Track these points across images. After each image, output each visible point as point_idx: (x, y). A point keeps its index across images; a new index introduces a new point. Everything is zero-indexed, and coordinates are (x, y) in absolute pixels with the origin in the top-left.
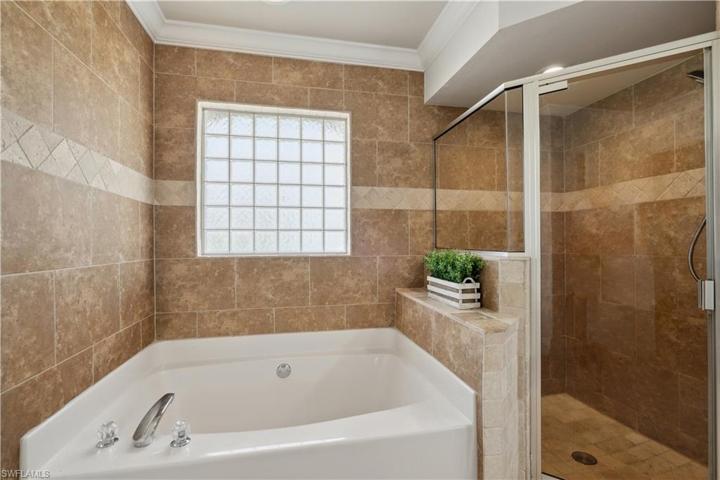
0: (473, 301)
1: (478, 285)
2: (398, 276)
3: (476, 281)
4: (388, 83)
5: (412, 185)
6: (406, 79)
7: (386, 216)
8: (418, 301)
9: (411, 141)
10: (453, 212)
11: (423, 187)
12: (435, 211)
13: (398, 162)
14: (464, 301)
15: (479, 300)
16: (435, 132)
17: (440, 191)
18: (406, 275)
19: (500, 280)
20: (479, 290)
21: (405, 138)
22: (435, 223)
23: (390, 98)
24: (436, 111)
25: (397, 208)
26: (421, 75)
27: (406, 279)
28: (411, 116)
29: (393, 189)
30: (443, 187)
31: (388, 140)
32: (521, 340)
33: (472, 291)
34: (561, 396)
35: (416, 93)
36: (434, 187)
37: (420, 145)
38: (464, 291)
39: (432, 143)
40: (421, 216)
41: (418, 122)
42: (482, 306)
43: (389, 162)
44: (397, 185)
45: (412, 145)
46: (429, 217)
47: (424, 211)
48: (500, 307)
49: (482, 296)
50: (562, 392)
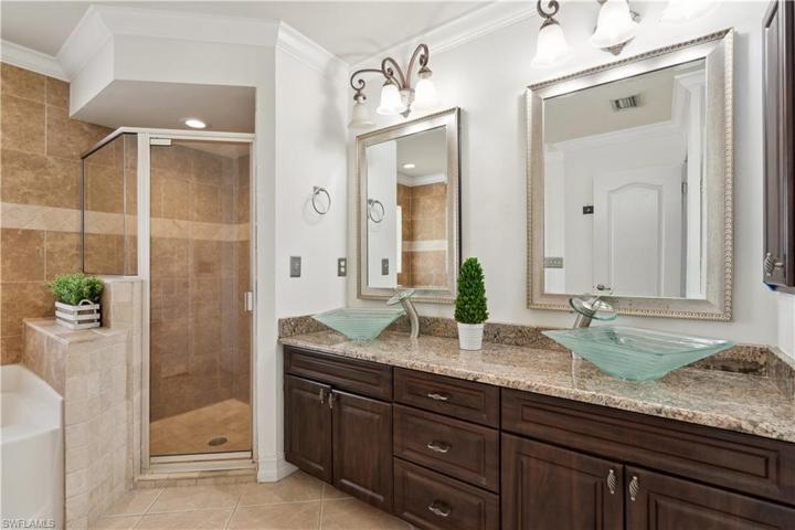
0: (92, 321)
1: (97, 306)
2: (27, 305)
3: (95, 302)
4: (14, 82)
5: (48, 204)
6: (43, 84)
7: (9, 237)
8: (38, 328)
9: (48, 153)
10: (107, 236)
11: (66, 207)
12: (83, 234)
13: (28, 176)
14: (80, 322)
15: (98, 320)
16: (85, 149)
17: (89, 214)
18: (40, 303)
19: (113, 300)
20: (98, 311)
21: (41, 150)
22: (82, 247)
23: (16, 101)
24: (86, 128)
25: (26, 228)
26: (67, 86)
27: (40, 308)
28: (49, 126)
29: (20, 206)
30: (93, 209)
31: (12, 149)
32: (129, 349)
33: (91, 312)
34: (227, 402)
35: (56, 104)
36: (82, 207)
37: (62, 161)
38: (80, 313)
39: (80, 161)
40: (63, 238)
41: (60, 136)
42: (101, 325)
43: (13, 174)
44: (26, 202)
45: (50, 159)
46: (75, 240)
47: (67, 233)
48: (112, 323)
49: (101, 316)
50: (230, 397)
